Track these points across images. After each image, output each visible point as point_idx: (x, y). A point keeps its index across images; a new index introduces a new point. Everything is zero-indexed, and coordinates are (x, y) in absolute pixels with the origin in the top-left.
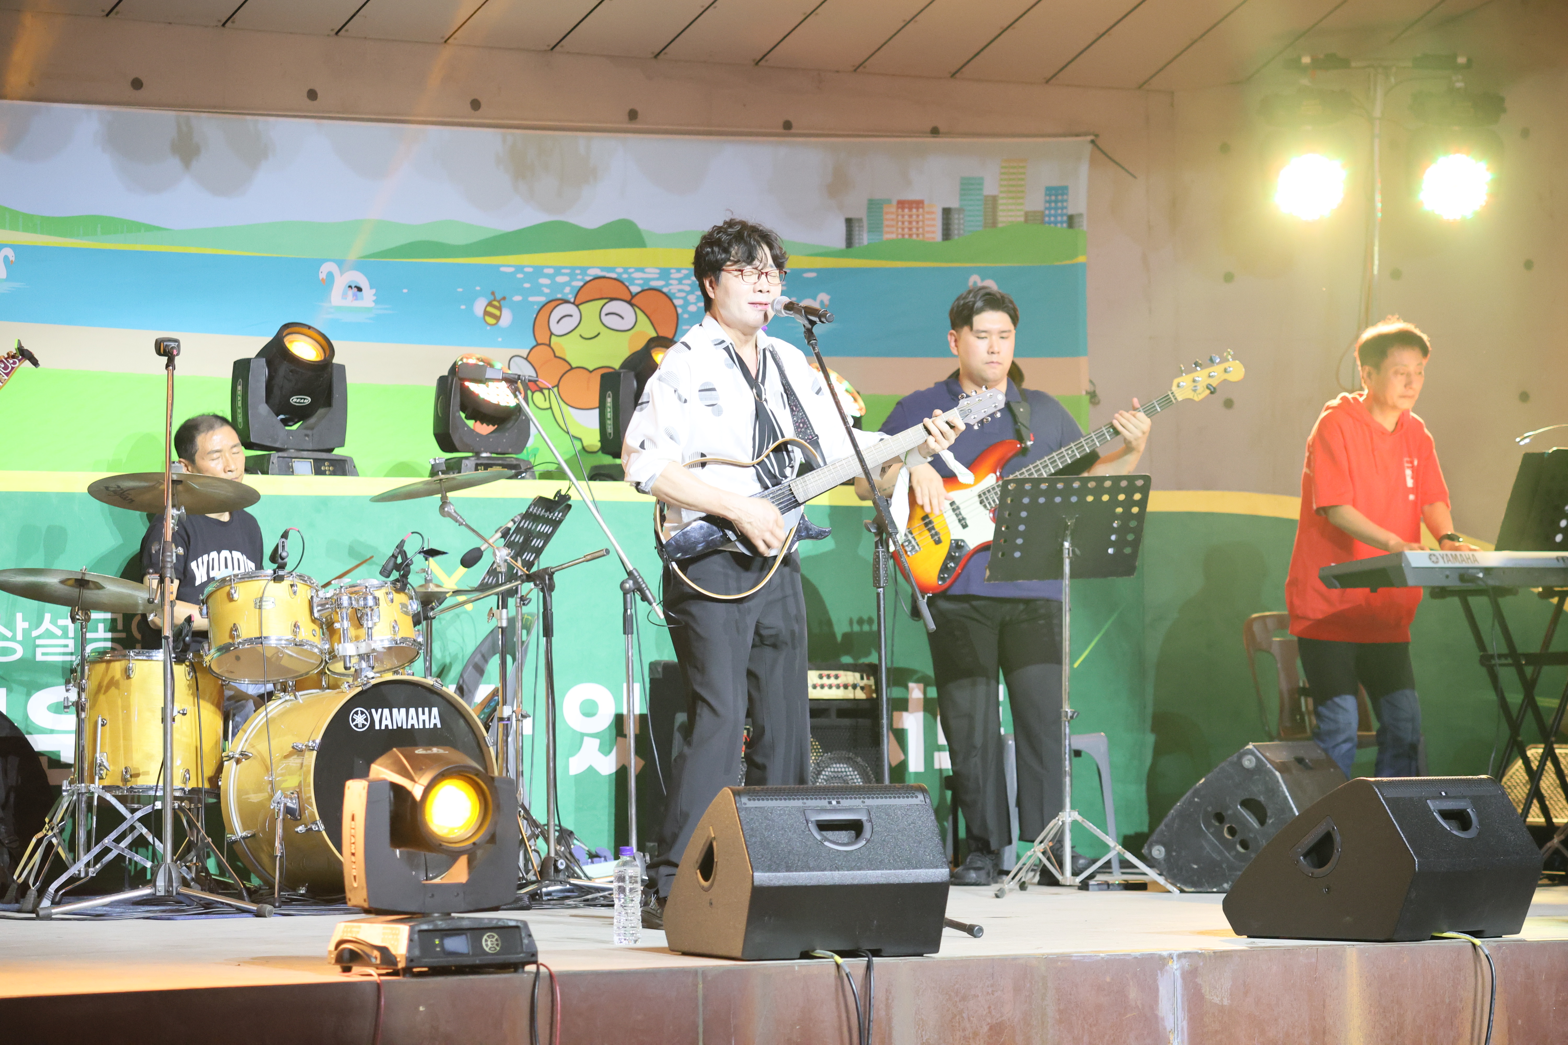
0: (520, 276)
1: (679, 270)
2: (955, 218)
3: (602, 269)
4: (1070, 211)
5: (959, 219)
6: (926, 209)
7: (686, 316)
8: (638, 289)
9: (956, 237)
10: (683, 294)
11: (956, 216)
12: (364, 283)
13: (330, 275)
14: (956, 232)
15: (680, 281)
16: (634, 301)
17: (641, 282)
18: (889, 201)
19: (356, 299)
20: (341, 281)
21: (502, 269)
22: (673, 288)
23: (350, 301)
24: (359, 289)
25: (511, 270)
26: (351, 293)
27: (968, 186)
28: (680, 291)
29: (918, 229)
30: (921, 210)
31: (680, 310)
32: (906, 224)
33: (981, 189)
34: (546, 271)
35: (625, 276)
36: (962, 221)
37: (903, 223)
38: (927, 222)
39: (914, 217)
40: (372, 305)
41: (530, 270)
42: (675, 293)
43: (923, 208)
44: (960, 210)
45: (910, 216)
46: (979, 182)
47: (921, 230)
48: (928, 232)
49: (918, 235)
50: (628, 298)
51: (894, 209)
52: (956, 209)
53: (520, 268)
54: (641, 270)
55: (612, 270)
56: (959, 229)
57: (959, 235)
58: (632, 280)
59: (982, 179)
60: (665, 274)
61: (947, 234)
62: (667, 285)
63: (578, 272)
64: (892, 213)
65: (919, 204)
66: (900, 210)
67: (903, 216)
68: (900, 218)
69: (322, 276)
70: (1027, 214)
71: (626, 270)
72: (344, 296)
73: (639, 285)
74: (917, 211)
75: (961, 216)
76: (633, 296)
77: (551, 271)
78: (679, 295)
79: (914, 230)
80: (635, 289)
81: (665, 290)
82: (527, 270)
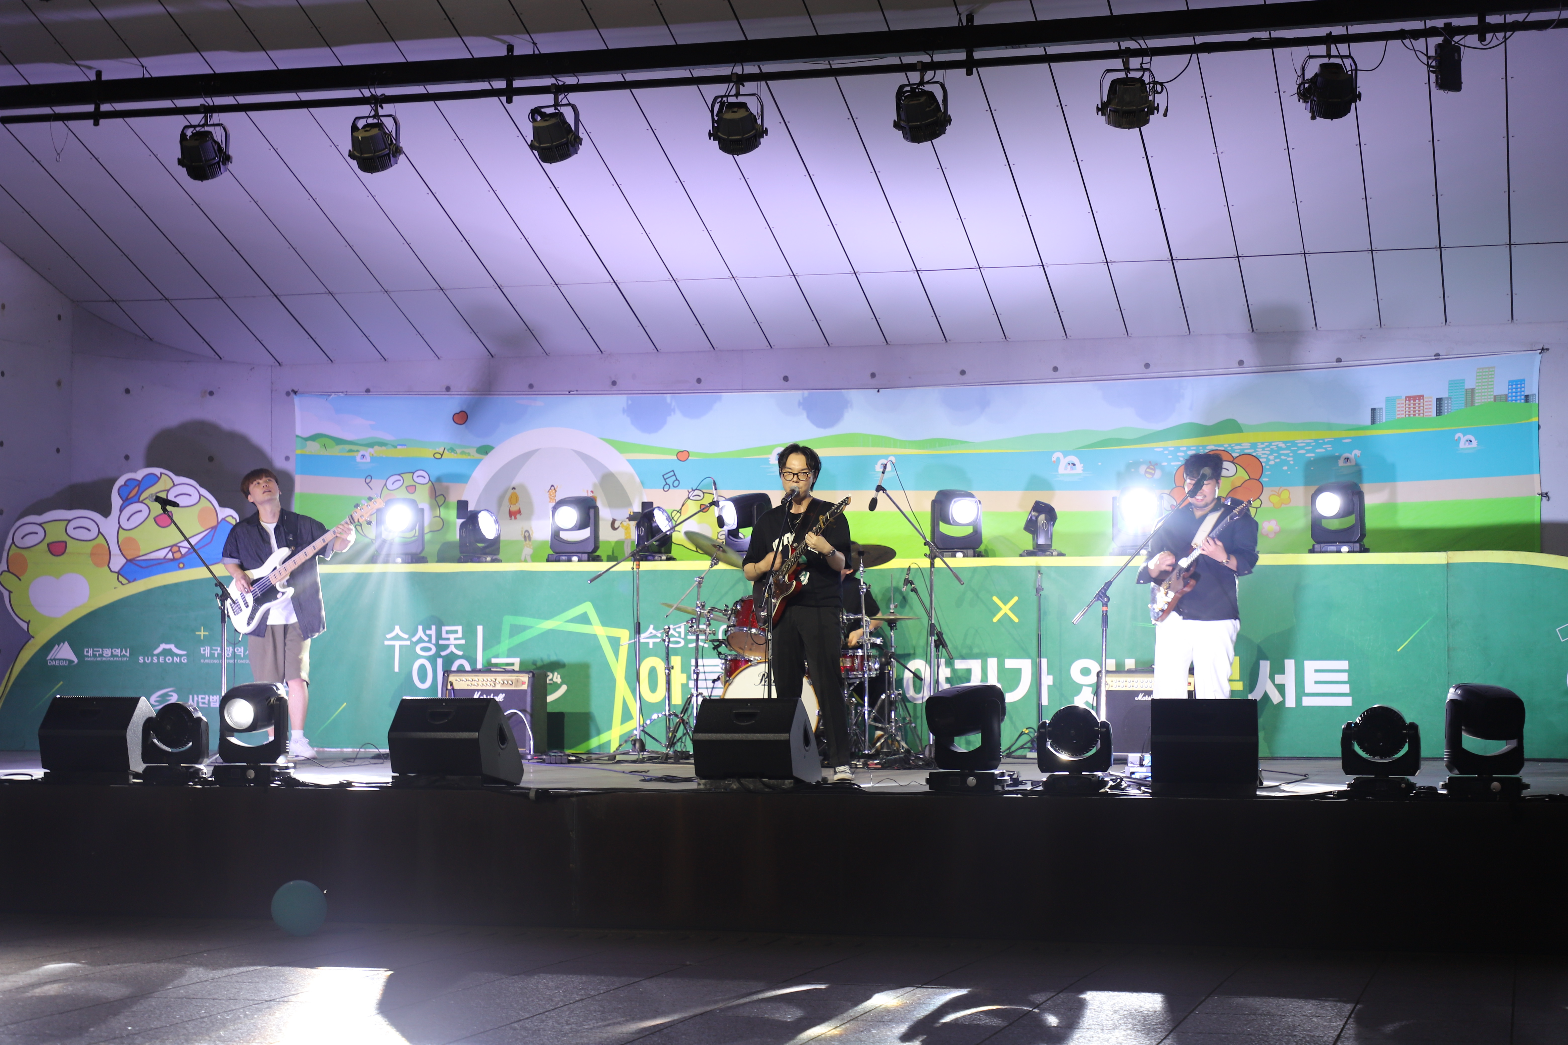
0: (1166, 452)
1: (1262, 443)
2: (1445, 403)
3: (1215, 446)
4: (1526, 394)
5: (1448, 403)
6: (1425, 400)
7: (1268, 467)
8: (1238, 455)
9: (1446, 414)
10: (1266, 456)
11: (1446, 402)
12: (1076, 461)
13: (1058, 459)
14: (1446, 411)
15: (1263, 449)
16: (1234, 461)
17: (1239, 451)
18: (1400, 397)
19: (1073, 470)
20: (1064, 462)
21: (1156, 449)
22: (1259, 453)
23: (1069, 471)
24: (1074, 465)
25: (1161, 449)
26: (1069, 467)
27: (1454, 384)
28: (1263, 454)
29: (1419, 411)
30: (1422, 401)
31: (1263, 464)
32: (1412, 409)
33: (1464, 386)
34: (1181, 449)
35: (1229, 448)
36: (1450, 404)
37: (1409, 408)
38: (1425, 407)
39: (1417, 405)
40: (1081, 472)
41: (1173, 449)
42: (1260, 456)
43: (1423, 399)
44: (1448, 399)
45: (1414, 404)
46: (1462, 381)
47: (1422, 411)
48: (1426, 412)
49: (1419, 414)
50: (1231, 459)
51: (1404, 402)
52: (1445, 398)
53: (1166, 448)
54: (1240, 444)
55: (1222, 446)
56: (1448, 409)
57: (1448, 412)
58: (1234, 451)
59: (1464, 380)
60: (1254, 445)
61: (1439, 412)
62: (1255, 451)
63: (1201, 448)
64: (1403, 403)
65: (1421, 397)
66: (1407, 402)
67: (1409, 405)
68: (1407, 405)
69: (1054, 459)
70: (1495, 398)
71: (1230, 445)
72: (1066, 468)
73: (1236, 452)
74: (1419, 401)
75: (1450, 402)
76: (1234, 459)
77: (1185, 449)
78: (1262, 456)
79: (1417, 412)
80: (1235, 455)
81: (1254, 454)
82: (1170, 449)
